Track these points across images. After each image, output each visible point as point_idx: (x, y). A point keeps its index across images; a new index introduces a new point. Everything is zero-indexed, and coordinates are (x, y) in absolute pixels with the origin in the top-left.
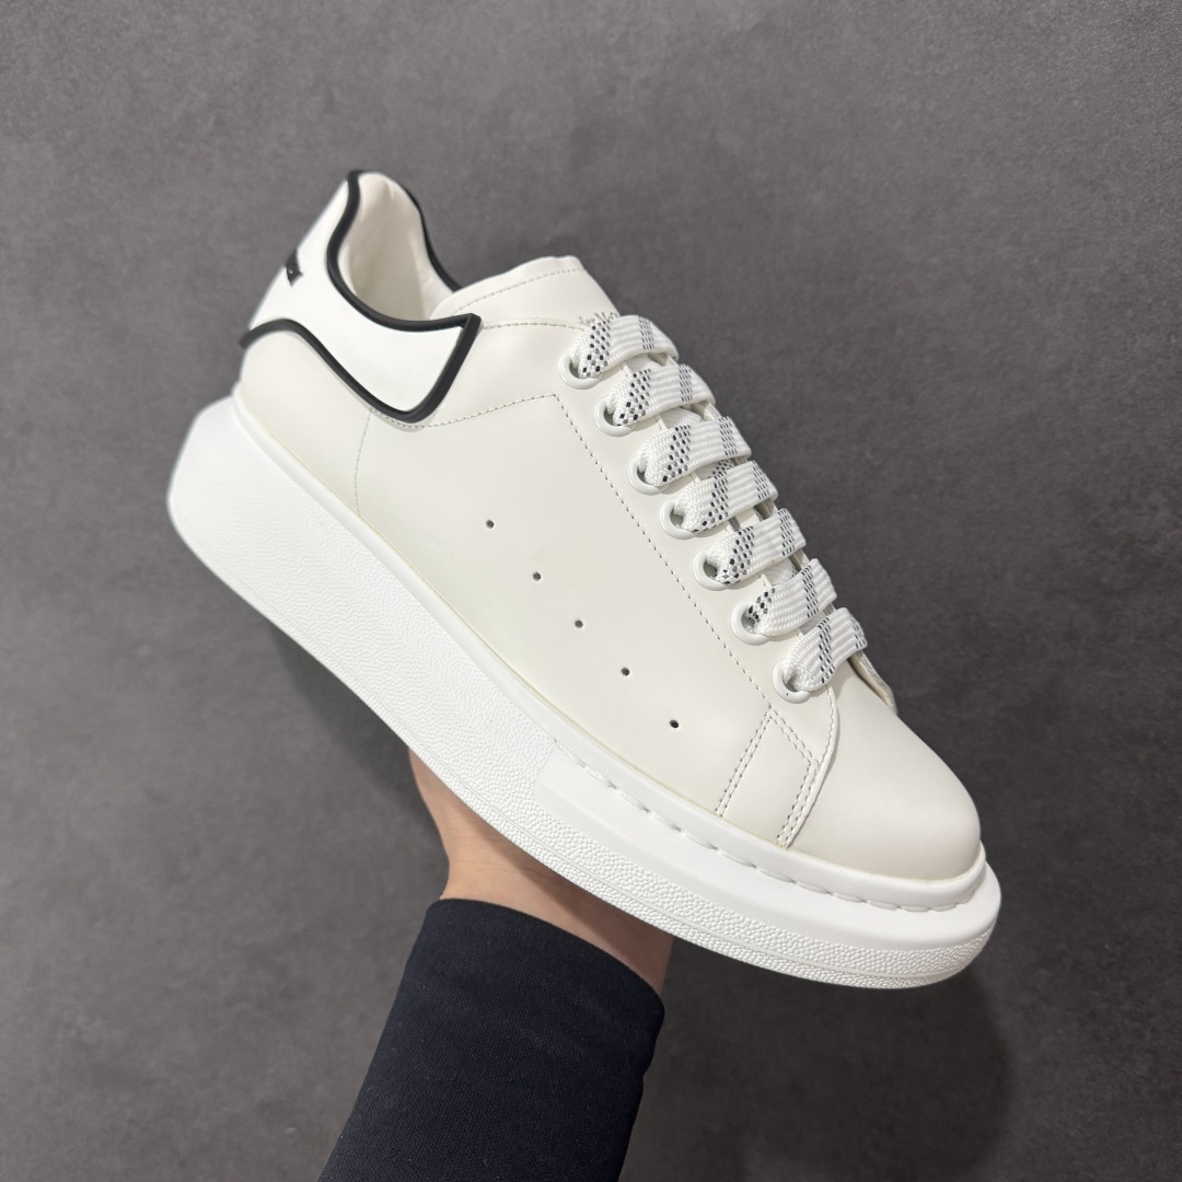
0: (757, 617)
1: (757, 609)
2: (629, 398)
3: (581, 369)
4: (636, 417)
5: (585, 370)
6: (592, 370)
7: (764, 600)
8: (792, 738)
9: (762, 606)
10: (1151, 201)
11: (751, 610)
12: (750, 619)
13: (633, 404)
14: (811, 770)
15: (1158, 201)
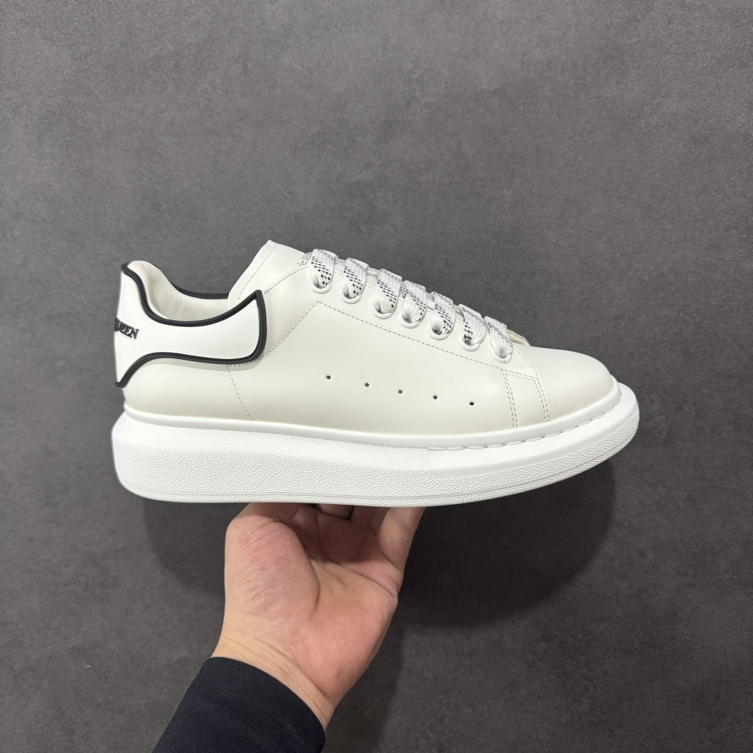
0: (469, 338)
1: (467, 334)
2: (352, 283)
3: (321, 284)
4: (360, 289)
5: (324, 283)
6: (327, 281)
7: (467, 329)
8: (520, 376)
9: (469, 332)
10: (685, 237)
11: (465, 337)
12: (468, 340)
13: (355, 284)
14: (537, 383)
15: (689, 238)
